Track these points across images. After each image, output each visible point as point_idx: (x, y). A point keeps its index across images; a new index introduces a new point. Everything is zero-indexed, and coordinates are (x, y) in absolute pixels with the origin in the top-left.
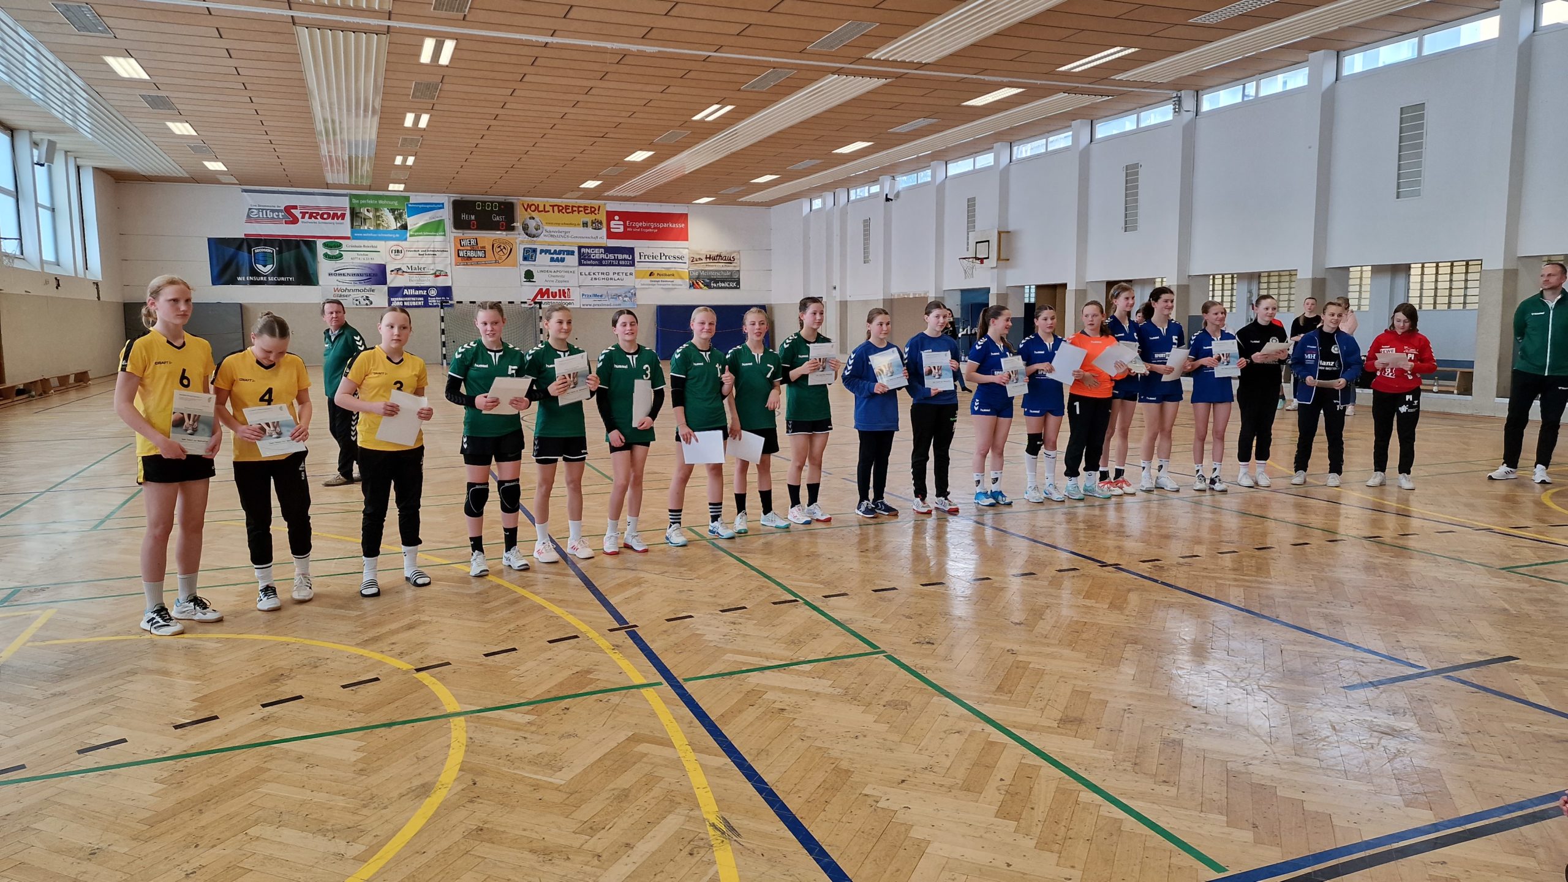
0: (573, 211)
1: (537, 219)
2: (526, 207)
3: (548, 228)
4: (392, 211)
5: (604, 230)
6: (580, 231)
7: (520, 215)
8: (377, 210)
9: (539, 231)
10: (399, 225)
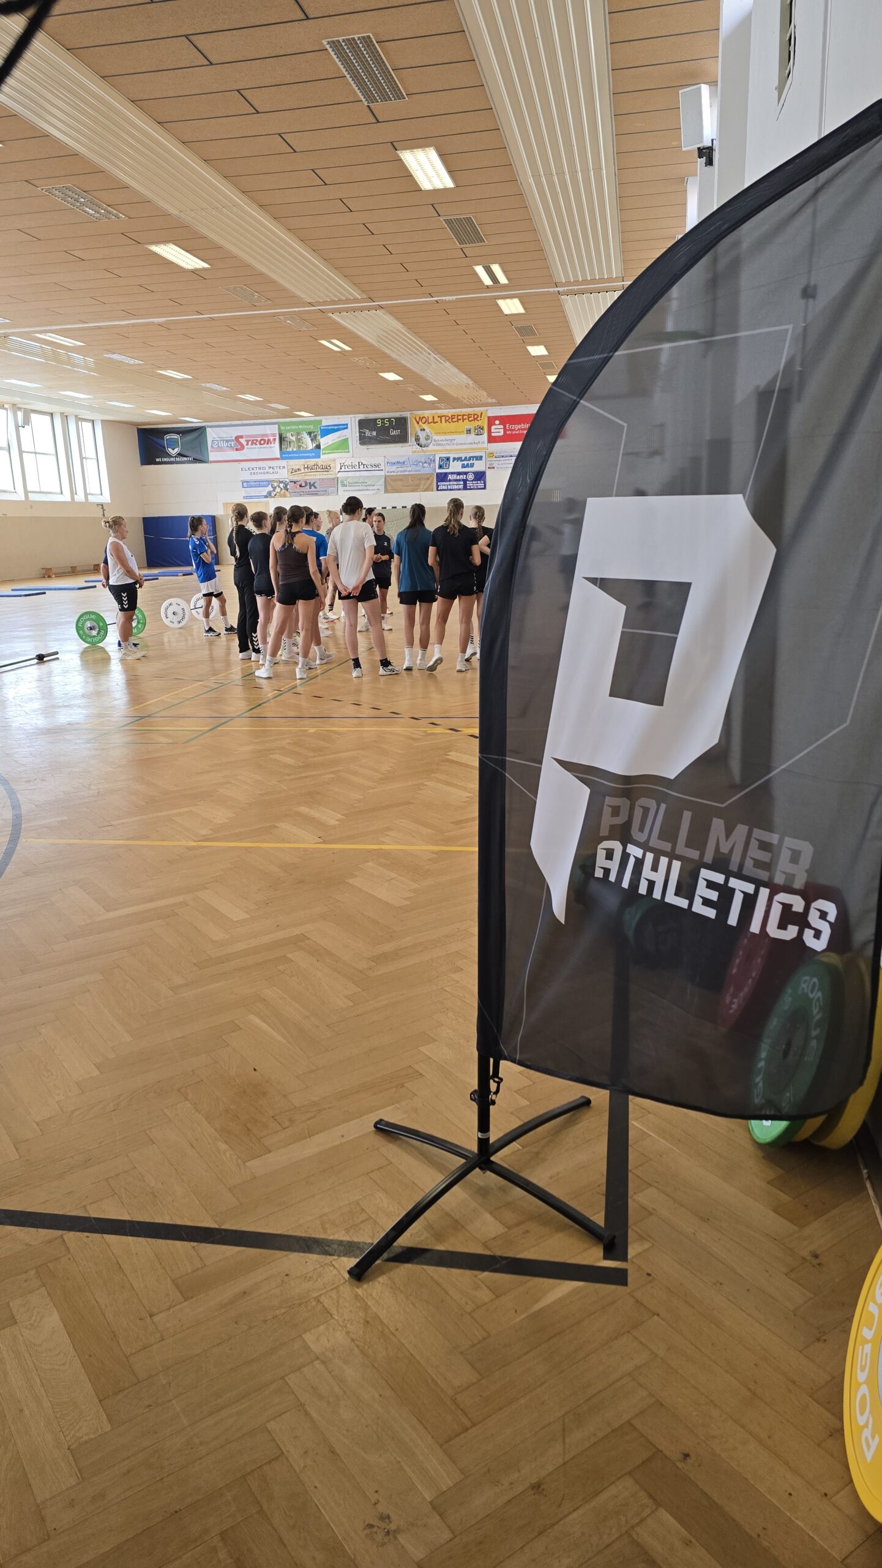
0: (458, 420)
1: (427, 430)
2: (418, 420)
3: (436, 437)
4: (310, 434)
5: (486, 435)
6: (463, 438)
7: (413, 428)
8: (298, 434)
9: (429, 441)
10: (314, 445)
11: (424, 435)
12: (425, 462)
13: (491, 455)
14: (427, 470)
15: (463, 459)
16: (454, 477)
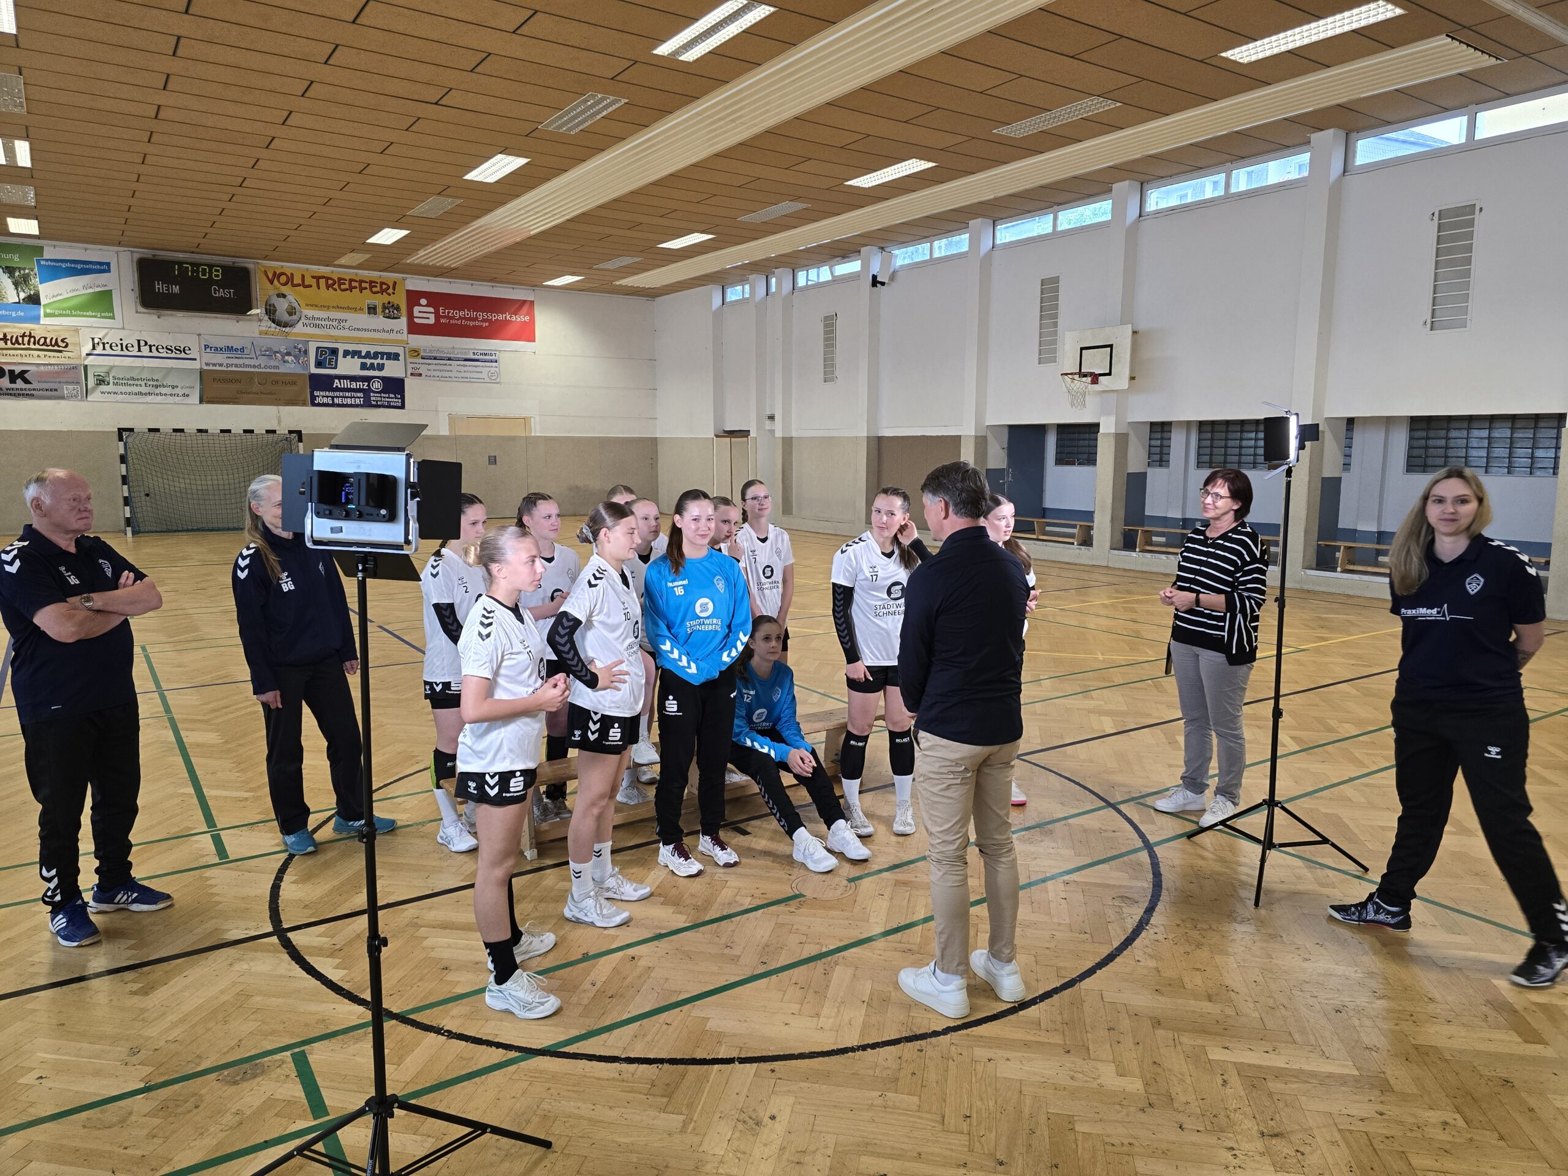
0: (351, 288)
1: (291, 298)
2: (270, 276)
3: (310, 312)
4: (10, 271)
5: (404, 319)
6: (363, 320)
7: (261, 288)
9: (294, 317)
10: (22, 295)
11: (286, 305)
12: (289, 354)
13: (415, 353)
14: (291, 367)
15: (363, 354)
16: (345, 384)
